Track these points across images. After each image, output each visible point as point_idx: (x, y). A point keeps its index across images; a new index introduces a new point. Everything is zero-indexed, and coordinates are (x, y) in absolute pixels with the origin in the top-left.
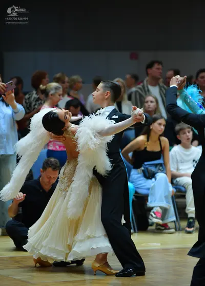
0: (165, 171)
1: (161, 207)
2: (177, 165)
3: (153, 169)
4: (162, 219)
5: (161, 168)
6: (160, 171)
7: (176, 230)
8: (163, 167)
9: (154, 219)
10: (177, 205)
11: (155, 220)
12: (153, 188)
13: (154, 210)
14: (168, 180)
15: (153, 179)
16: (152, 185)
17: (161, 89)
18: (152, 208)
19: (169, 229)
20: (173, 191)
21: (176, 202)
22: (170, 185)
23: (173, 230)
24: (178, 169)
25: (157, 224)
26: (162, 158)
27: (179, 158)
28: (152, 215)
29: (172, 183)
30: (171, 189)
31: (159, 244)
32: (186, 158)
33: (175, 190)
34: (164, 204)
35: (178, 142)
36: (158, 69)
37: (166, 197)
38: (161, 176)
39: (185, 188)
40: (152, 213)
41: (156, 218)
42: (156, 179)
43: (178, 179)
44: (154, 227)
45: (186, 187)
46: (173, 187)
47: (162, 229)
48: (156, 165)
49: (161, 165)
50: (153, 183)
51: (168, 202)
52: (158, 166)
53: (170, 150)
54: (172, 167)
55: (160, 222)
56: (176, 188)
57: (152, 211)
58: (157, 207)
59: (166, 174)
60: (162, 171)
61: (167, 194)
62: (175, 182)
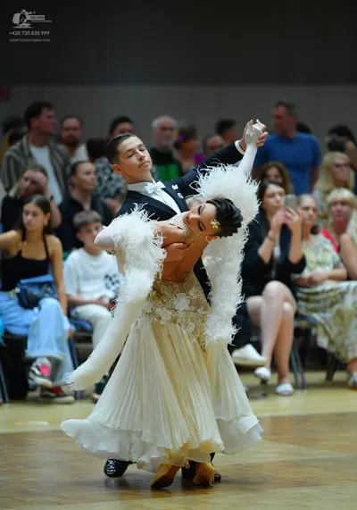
0: (56, 295)
1: (49, 358)
2: (78, 284)
3: (36, 292)
4: (52, 378)
5: (49, 289)
6: (48, 295)
7: (76, 398)
8: (52, 287)
9: (39, 379)
10: (78, 354)
11: (40, 381)
12: (36, 324)
13: (38, 363)
14: (62, 311)
15: (36, 309)
16: (34, 319)
17: (51, 153)
18: (34, 360)
19: (65, 395)
20: (70, 330)
21: (77, 350)
22: (65, 319)
23: (71, 398)
24: (79, 292)
25: (44, 388)
26: (50, 271)
27: (81, 273)
28: (34, 372)
29: (69, 316)
30: (67, 325)
31: (46, 423)
32: (93, 272)
33: (73, 328)
34: (55, 353)
35: (80, 245)
36: (49, 117)
37: (59, 341)
38: (49, 303)
39: (91, 324)
40: (34, 368)
41: (42, 376)
42: (40, 309)
43: (79, 310)
44: (37, 393)
45: (93, 322)
46: (71, 322)
47: (51, 395)
48: (40, 285)
49: (49, 284)
50: (35, 315)
51: (61, 349)
52: (44, 287)
53: (65, 259)
54: (69, 288)
55: (48, 383)
56: (76, 325)
57: (34, 364)
58: (42, 357)
59: (58, 300)
60: (51, 295)
61: (59, 335)
62: (73, 313)
